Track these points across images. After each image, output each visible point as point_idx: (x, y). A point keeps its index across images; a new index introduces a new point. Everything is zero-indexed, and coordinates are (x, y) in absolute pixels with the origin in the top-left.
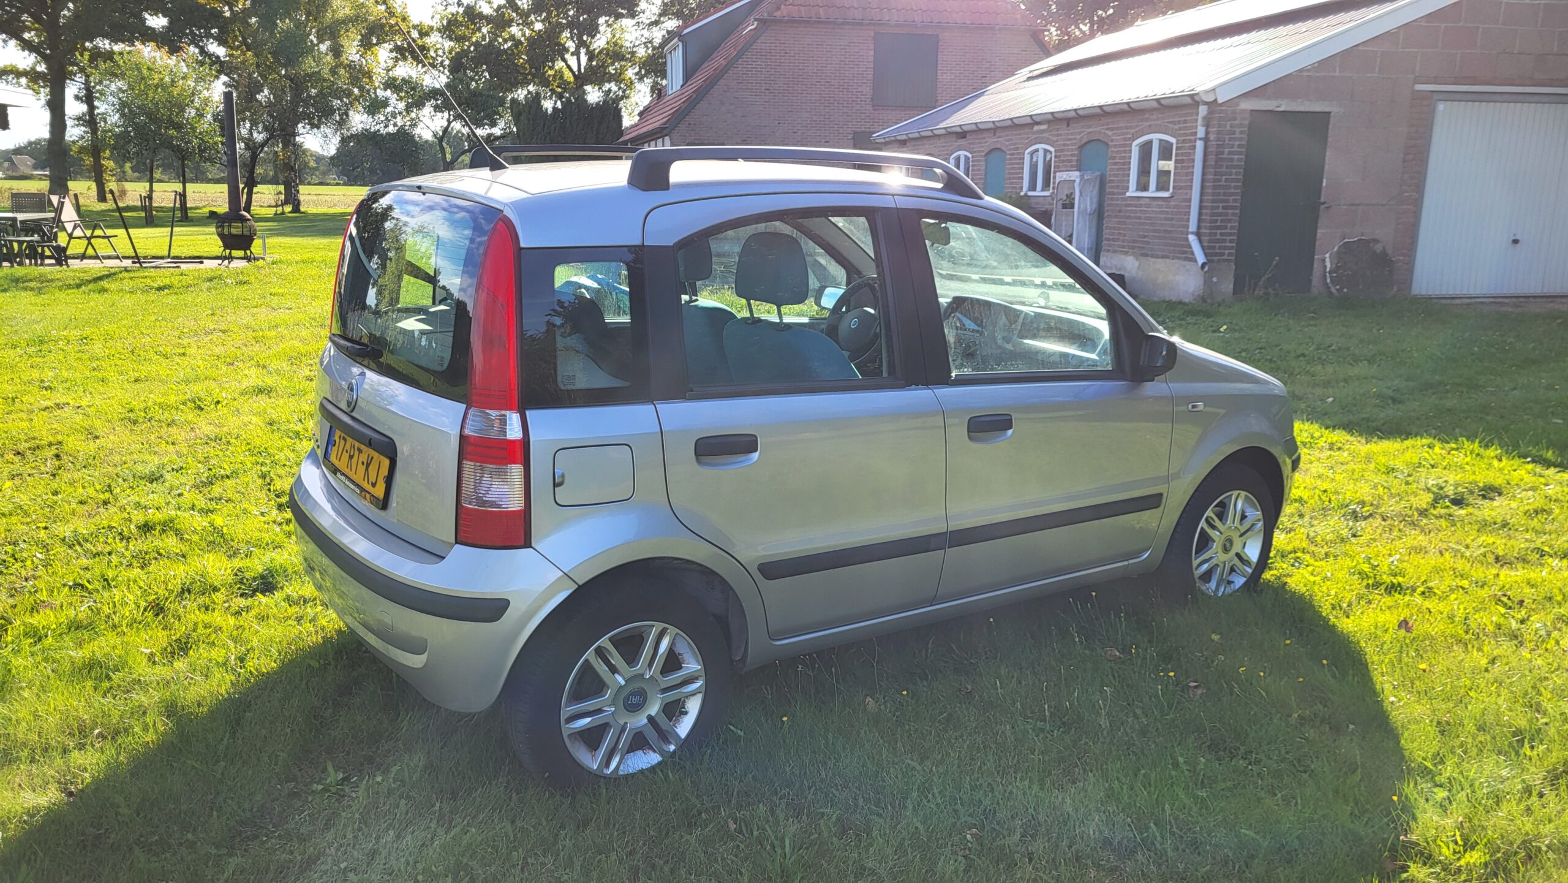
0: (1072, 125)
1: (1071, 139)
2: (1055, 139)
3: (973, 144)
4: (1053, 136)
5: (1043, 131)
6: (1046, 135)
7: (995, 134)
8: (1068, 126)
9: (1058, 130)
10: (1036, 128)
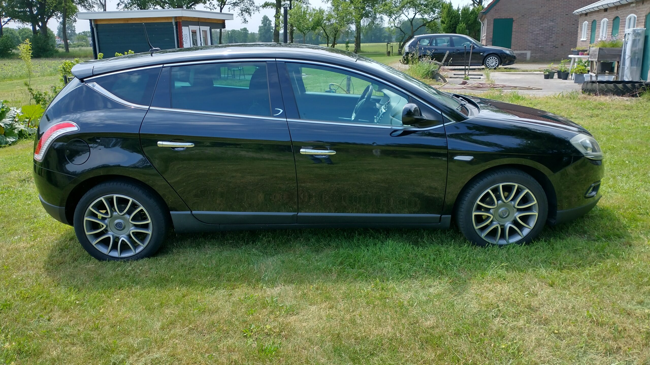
0: (645, 3)
1: (643, 11)
2: (637, 11)
3: (608, 14)
4: (638, 9)
5: (634, 7)
6: (634, 9)
7: (617, 9)
8: (643, 4)
9: (639, 6)
10: (632, 5)
